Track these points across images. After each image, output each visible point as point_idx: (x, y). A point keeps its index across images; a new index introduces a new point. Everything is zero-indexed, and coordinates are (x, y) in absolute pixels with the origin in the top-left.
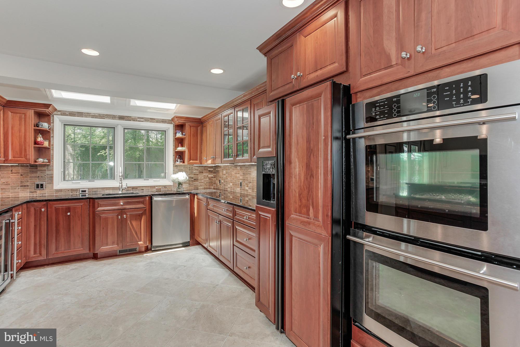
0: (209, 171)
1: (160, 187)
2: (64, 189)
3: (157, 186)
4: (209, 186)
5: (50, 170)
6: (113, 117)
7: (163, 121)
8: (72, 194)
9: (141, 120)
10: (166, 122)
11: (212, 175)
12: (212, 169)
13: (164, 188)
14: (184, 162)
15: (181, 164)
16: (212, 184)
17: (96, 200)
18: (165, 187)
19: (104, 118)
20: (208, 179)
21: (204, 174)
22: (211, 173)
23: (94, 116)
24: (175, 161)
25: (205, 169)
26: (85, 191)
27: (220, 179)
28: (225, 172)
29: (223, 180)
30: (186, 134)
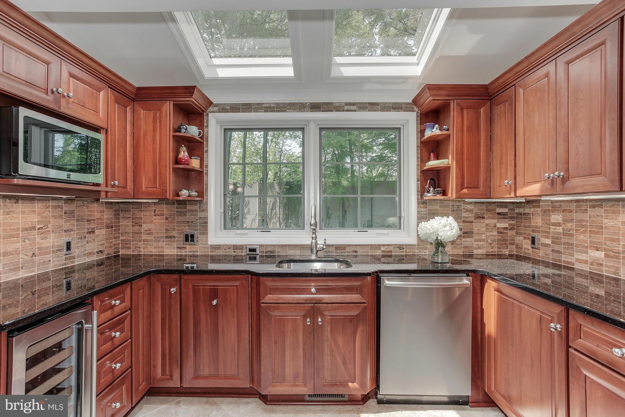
0: (499, 214)
1: (391, 248)
2: (224, 245)
3: (383, 245)
4: (499, 248)
5: (203, 211)
6: (301, 107)
7: (397, 107)
8: (235, 254)
9: (352, 108)
10: (401, 108)
11: (506, 222)
12: (505, 210)
13: (397, 249)
14: (444, 193)
15: (439, 197)
16: (506, 244)
17: (261, 278)
18: (400, 247)
19: (285, 111)
20: (495, 233)
21: (487, 221)
22: (504, 218)
23: (269, 108)
24: (422, 192)
25: (488, 210)
26: (254, 250)
27: (533, 234)
28: (557, 217)
29: (547, 237)
30: (451, 128)
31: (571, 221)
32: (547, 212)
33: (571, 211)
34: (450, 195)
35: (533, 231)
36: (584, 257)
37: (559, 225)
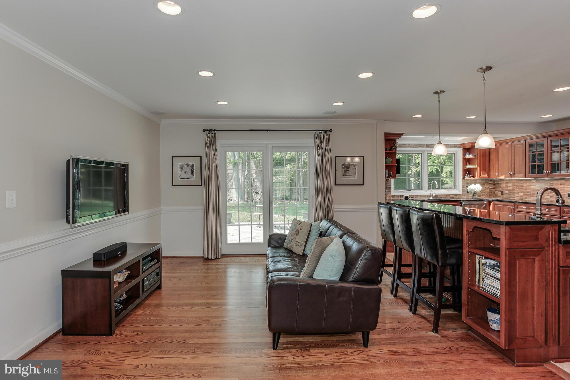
0: (490, 183)
2: (396, 195)
3: (451, 195)
4: (489, 196)
5: (389, 183)
6: (422, 146)
8: (400, 198)
10: (457, 146)
11: (492, 186)
12: (492, 182)
14: (474, 177)
15: (472, 178)
16: (492, 194)
18: (456, 195)
19: (417, 147)
20: (488, 190)
21: (485, 186)
22: (491, 185)
23: (412, 146)
24: (464, 176)
25: (486, 182)
26: (407, 197)
27: (502, 190)
28: (510, 184)
29: (507, 191)
30: (477, 155)
31: (514, 185)
32: (507, 183)
33: (514, 182)
34: (476, 177)
35: (502, 189)
36: (518, 195)
37: (511, 186)
